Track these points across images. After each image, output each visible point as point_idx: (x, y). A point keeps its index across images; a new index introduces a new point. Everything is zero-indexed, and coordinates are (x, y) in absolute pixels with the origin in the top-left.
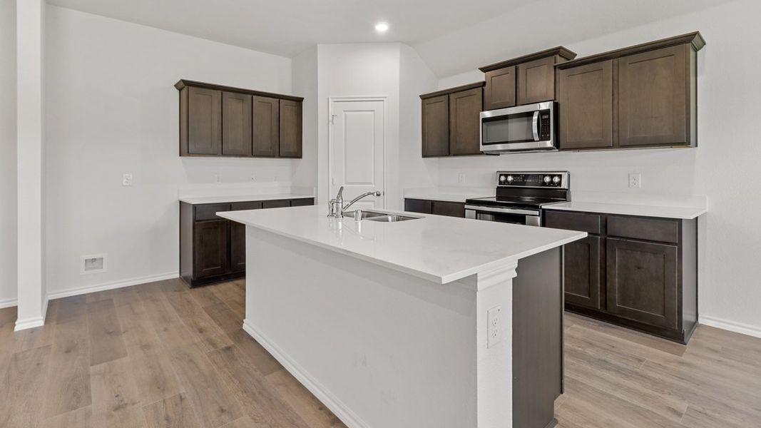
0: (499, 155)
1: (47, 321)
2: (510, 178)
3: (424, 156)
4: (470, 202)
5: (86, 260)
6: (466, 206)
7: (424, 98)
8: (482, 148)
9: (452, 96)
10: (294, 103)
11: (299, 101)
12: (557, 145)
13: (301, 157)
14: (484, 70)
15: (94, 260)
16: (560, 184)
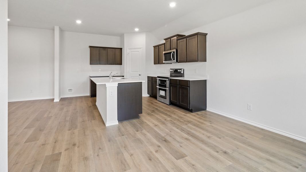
0: (171, 64)
1: (60, 101)
2: (172, 70)
3: (154, 64)
4: (158, 77)
5: (69, 89)
6: (157, 78)
7: (154, 47)
8: (164, 62)
9: (160, 47)
10: (119, 50)
11: (121, 49)
12: (177, 61)
13: (122, 64)
14: (165, 39)
15: (71, 89)
16: (181, 72)
